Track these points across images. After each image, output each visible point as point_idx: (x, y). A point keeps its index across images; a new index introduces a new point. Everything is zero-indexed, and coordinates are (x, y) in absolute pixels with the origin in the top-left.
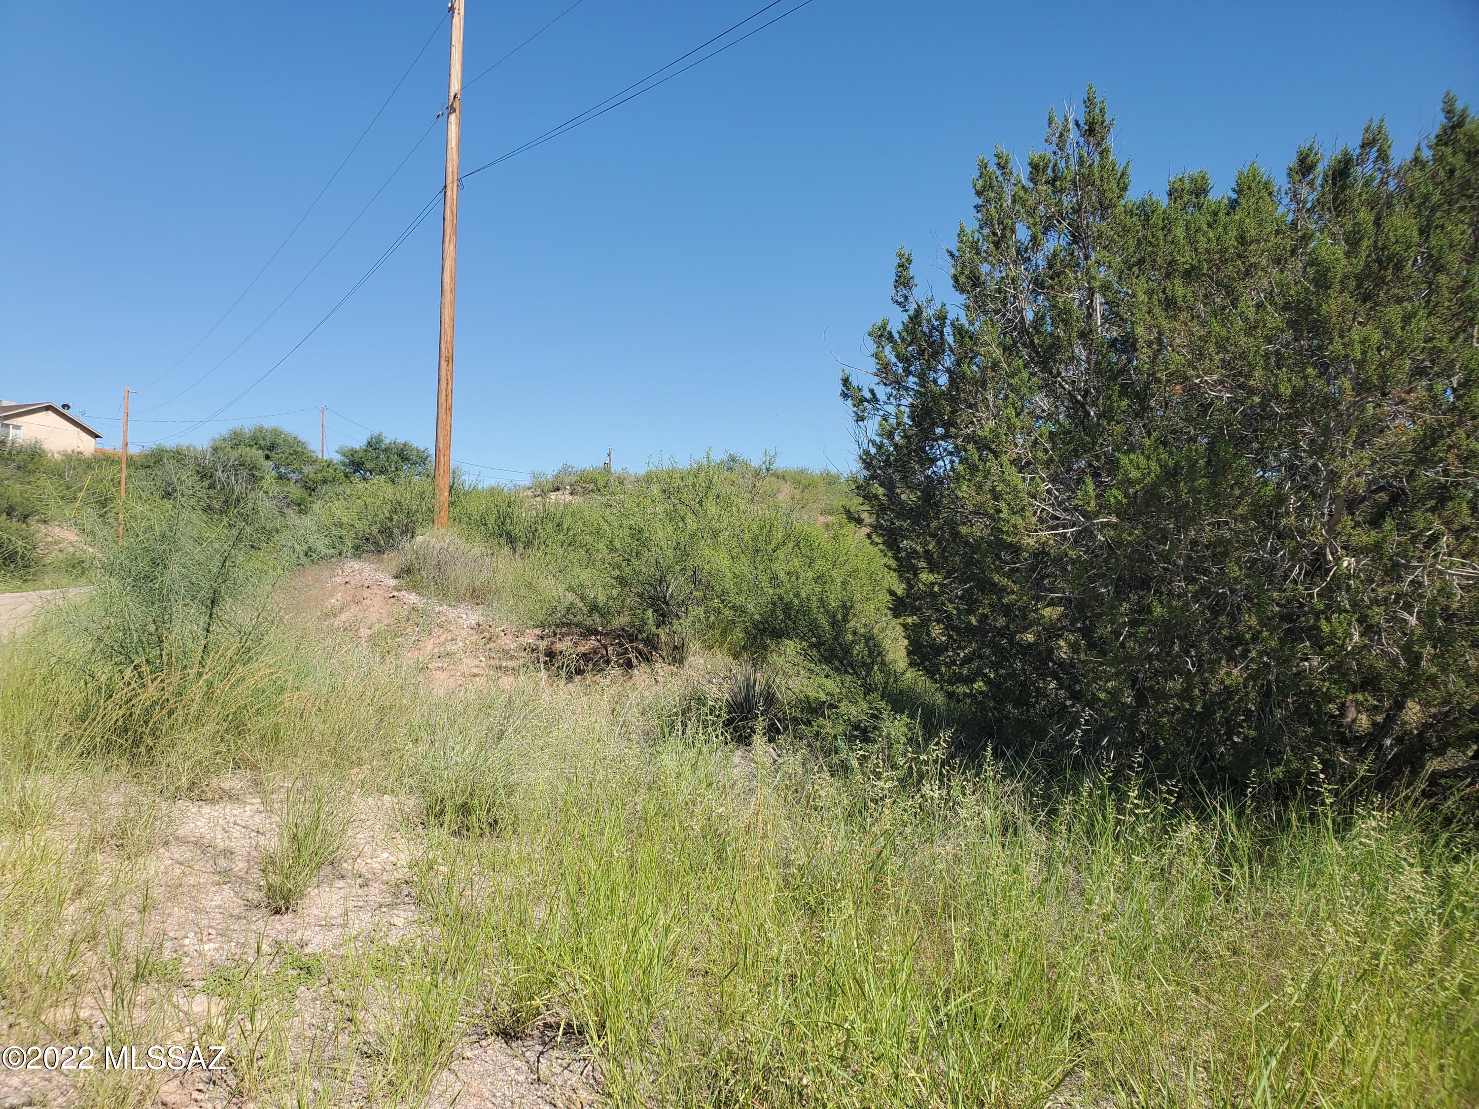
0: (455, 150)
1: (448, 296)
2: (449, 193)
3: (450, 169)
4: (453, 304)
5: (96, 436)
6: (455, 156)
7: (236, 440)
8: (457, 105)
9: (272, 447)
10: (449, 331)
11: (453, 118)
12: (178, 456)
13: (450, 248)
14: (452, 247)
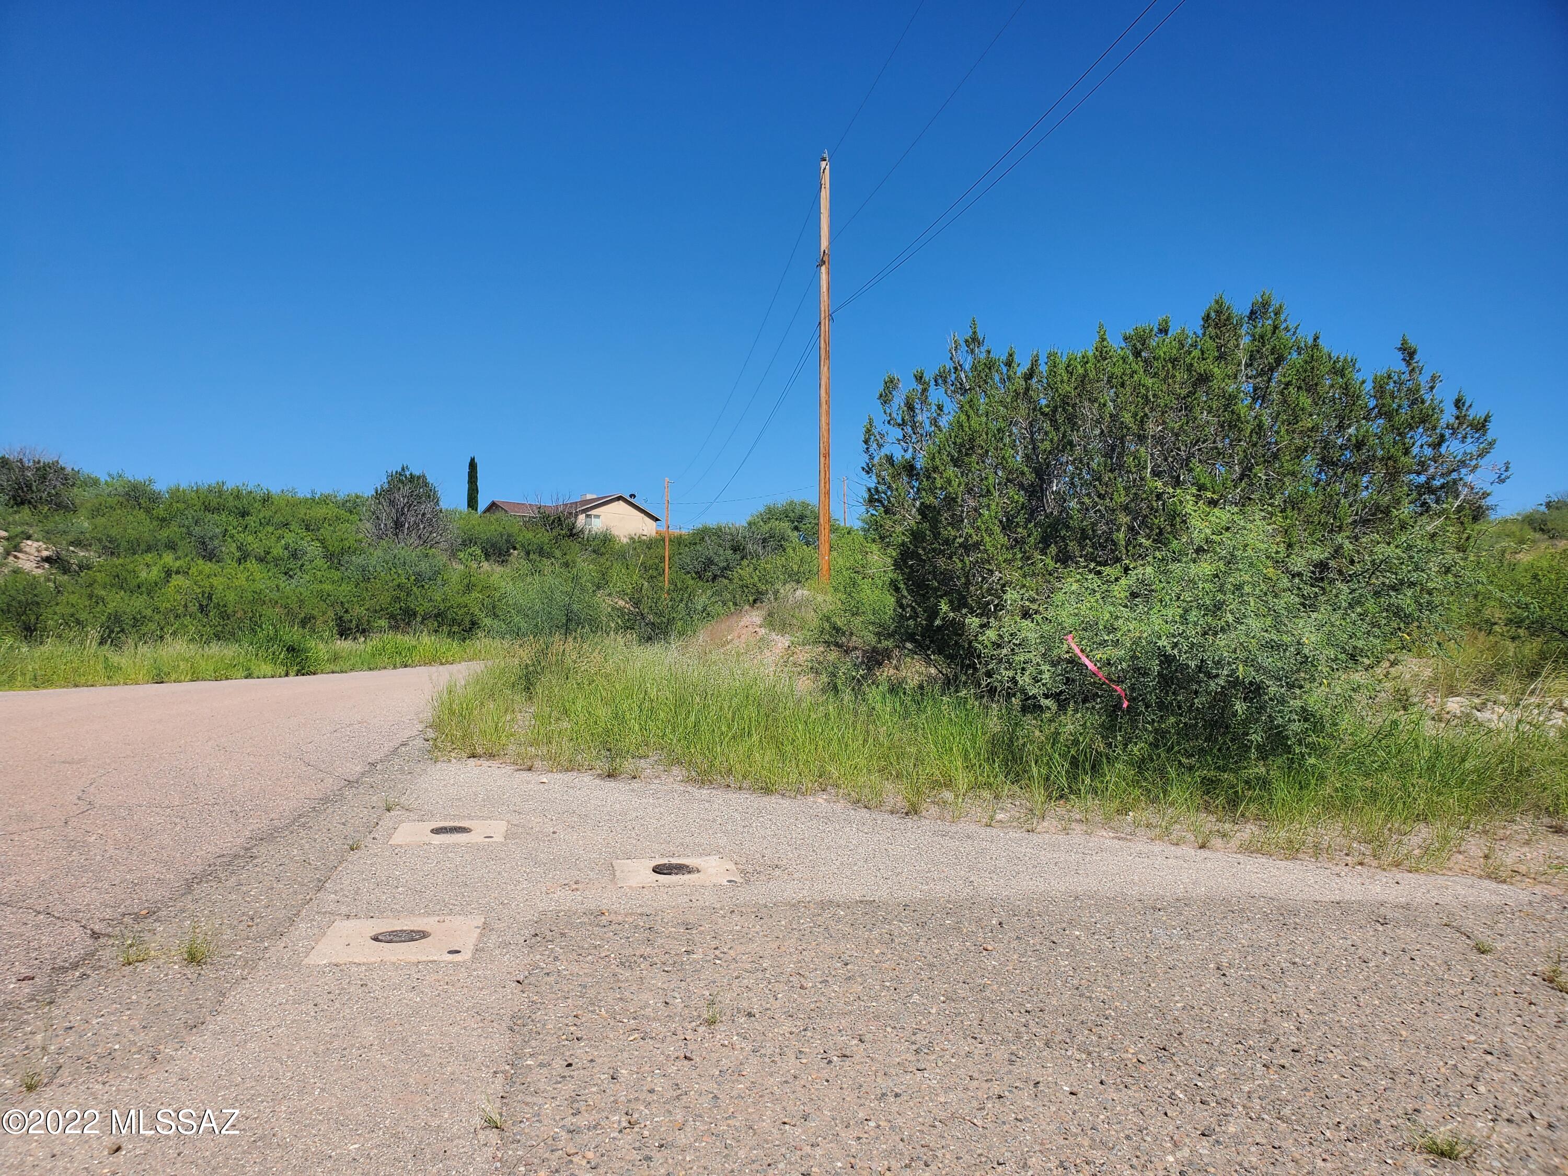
0: (826, 294)
1: (824, 406)
2: (822, 328)
3: (823, 309)
4: (828, 413)
5: (657, 520)
6: (826, 298)
7: (771, 514)
8: (826, 258)
9: (801, 518)
10: (826, 434)
11: (823, 269)
12: (718, 533)
13: (824, 370)
14: (826, 368)
